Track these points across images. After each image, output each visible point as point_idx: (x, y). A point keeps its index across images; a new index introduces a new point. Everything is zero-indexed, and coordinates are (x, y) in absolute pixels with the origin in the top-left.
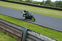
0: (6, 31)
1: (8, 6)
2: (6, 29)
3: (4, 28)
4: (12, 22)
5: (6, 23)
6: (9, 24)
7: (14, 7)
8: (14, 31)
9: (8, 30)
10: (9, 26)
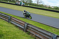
0: (36, 36)
1: (38, 13)
2: (36, 35)
3: (34, 34)
4: (42, 28)
5: (37, 29)
6: (39, 30)
7: (44, 14)
8: (44, 37)
9: (38, 36)
10: (39, 31)
